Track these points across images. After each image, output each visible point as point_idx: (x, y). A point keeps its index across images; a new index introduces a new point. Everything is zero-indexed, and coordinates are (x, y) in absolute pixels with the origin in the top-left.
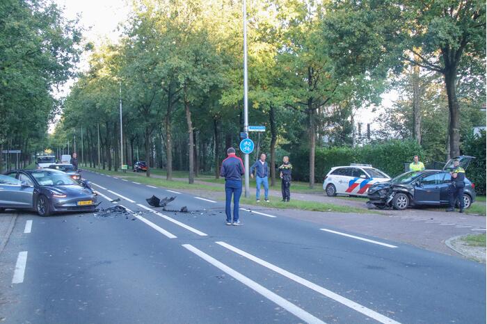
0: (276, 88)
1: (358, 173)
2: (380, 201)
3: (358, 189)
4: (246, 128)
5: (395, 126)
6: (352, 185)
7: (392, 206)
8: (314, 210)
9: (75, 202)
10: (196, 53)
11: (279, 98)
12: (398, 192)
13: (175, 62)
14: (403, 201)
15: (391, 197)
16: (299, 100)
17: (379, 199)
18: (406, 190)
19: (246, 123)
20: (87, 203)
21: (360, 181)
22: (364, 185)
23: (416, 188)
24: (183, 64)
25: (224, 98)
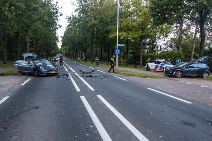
0: (129, 31)
1: (159, 63)
2: (170, 74)
3: (159, 68)
4: (117, 45)
5: (171, 46)
6: (157, 67)
7: (175, 76)
8: (143, 77)
9: (49, 71)
10: (101, 18)
11: (130, 35)
12: (178, 71)
13: (93, 22)
14: (179, 74)
15: (175, 73)
16: (138, 36)
17: (169, 73)
18: (181, 70)
19: (117, 43)
20: (53, 72)
21: (160, 65)
22: (161, 67)
23: (186, 69)
24: (96, 22)
25: (110, 35)
